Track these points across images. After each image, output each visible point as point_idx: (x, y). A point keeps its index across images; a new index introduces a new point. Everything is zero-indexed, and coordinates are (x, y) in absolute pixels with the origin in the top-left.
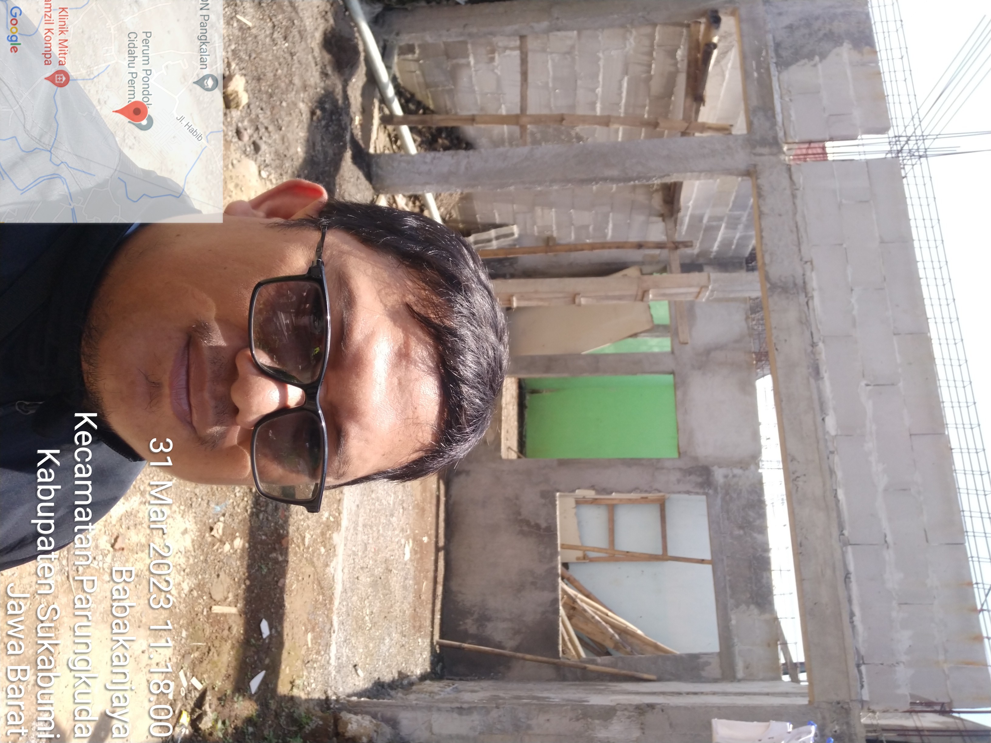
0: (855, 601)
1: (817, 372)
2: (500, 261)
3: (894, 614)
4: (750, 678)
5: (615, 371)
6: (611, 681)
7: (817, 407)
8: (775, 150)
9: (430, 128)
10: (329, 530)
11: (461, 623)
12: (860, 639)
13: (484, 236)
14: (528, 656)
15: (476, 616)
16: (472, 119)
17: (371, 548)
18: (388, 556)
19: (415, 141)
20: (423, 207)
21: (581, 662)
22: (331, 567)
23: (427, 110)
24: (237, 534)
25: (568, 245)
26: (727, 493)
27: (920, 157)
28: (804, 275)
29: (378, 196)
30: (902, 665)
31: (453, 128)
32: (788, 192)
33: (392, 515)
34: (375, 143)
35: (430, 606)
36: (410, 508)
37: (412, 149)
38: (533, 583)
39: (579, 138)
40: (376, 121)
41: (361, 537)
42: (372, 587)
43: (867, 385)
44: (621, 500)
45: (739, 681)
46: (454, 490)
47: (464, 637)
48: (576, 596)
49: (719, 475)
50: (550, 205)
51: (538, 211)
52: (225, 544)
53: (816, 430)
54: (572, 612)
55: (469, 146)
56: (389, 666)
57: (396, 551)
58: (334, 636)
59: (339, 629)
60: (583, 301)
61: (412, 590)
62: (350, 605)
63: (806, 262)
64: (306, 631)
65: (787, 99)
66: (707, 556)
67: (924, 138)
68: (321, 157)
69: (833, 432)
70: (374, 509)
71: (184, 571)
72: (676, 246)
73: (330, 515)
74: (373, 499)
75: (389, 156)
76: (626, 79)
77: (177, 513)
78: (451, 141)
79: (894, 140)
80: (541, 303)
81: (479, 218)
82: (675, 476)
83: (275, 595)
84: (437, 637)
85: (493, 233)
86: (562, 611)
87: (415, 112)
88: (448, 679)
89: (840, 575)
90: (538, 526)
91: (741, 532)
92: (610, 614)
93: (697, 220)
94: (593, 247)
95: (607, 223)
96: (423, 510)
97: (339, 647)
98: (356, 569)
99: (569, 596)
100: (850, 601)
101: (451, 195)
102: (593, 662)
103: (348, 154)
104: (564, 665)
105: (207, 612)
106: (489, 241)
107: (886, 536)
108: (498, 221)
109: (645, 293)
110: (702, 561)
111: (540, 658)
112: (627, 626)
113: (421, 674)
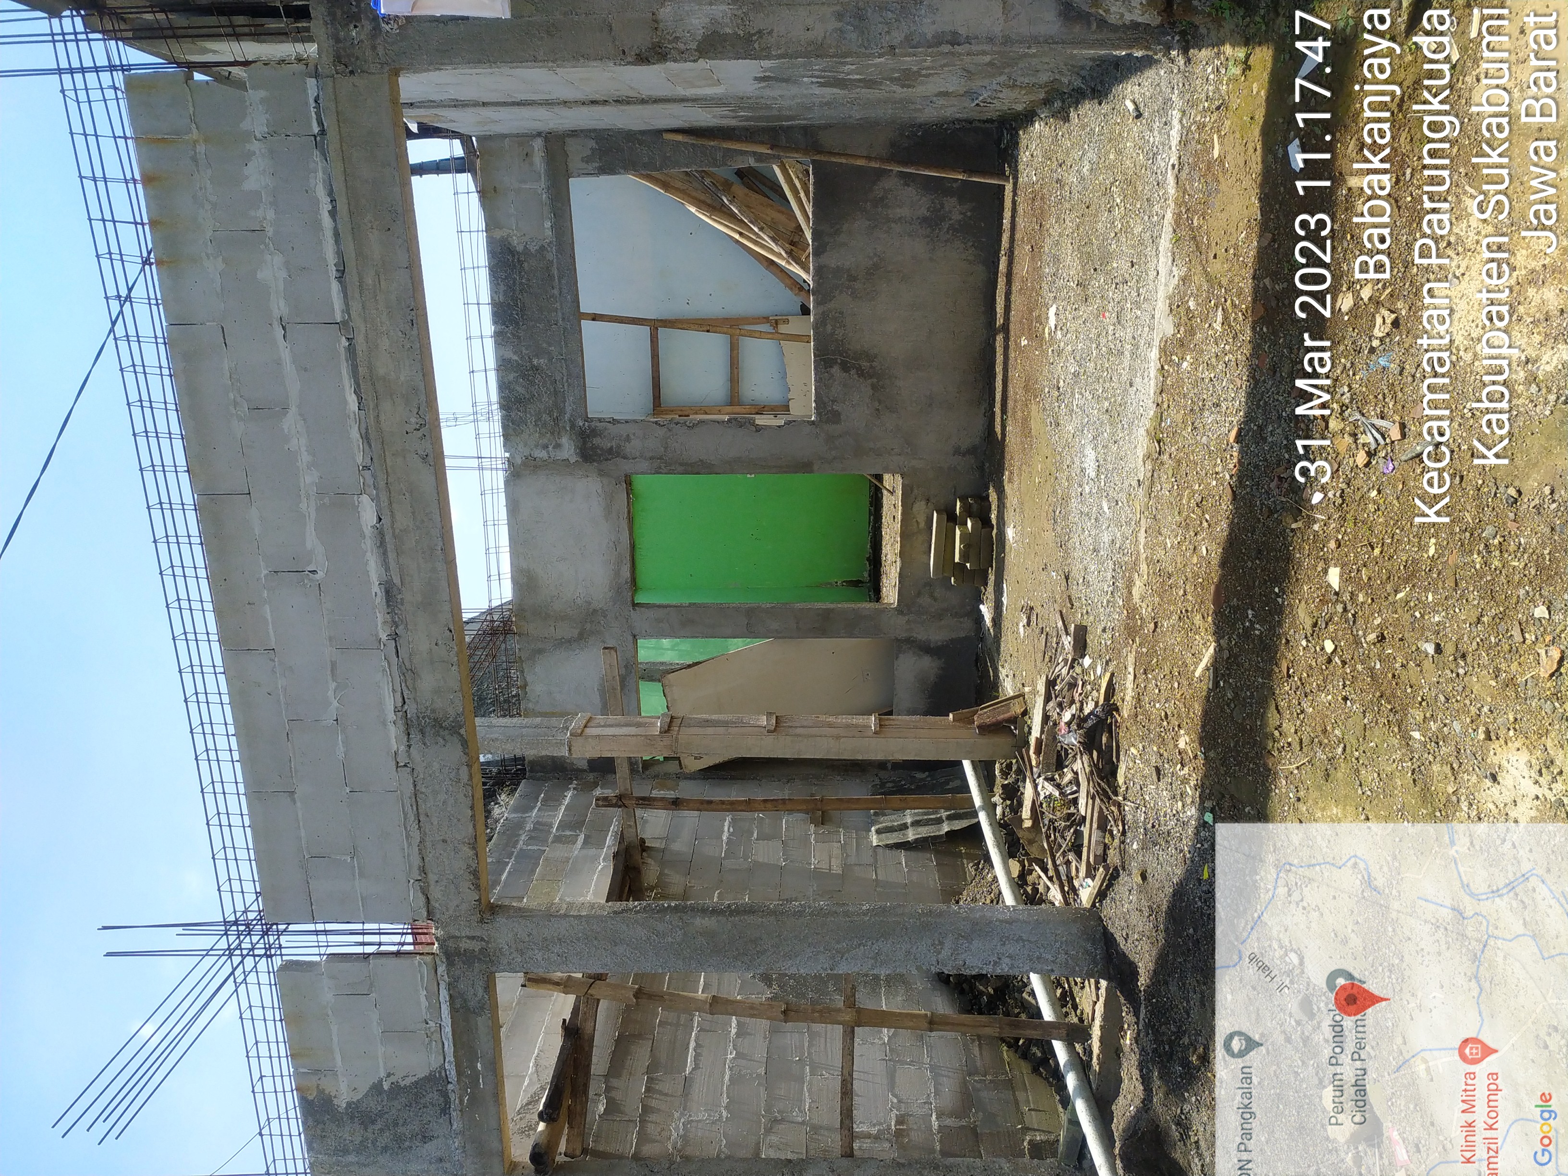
0: (329, 234)
1: (390, 593)
2: (901, 791)
3: (271, 215)
4: (523, 139)
5: (722, 610)
6: (733, 129)
7: (388, 538)
8: (451, 944)
9: (1007, 1014)
10: (1181, 340)
11: (969, 214)
12: (320, 174)
13: (924, 832)
14: (860, 162)
15: (945, 225)
16: (933, 1023)
17: (1110, 318)
18: (1082, 308)
19: (1032, 993)
20: (1020, 882)
21: (779, 157)
22: (1176, 278)
23: (1013, 1044)
24: (1346, 318)
25: (791, 811)
26: (556, 420)
27: (236, 923)
28: (409, 746)
29: (1094, 905)
30: (259, 136)
31: (969, 1012)
32: (432, 877)
33: (1076, 375)
34: (1098, 999)
35: (1018, 236)
36: (1047, 390)
37: (1036, 981)
38: (853, 278)
39: (767, 979)
40: (1096, 1032)
41: (1126, 334)
42: (1109, 253)
43: (314, 572)
44: (720, 412)
45: (539, 134)
46: (980, 423)
47: (966, 191)
48: (788, 262)
49: (568, 450)
50: (817, 874)
51: (837, 869)
52: (1370, 299)
53: (390, 504)
54: (796, 239)
55: (943, 979)
56: (1083, 127)
57: (1070, 317)
58: (1174, 160)
59: (1164, 174)
60: (763, 720)
61: (1045, 257)
62: (1146, 218)
63: (405, 766)
64: (1221, 160)
65: (432, 1024)
66: (587, 325)
67: (230, 952)
68: (1190, 981)
69: (365, 498)
70: (1105, 382)
71: (1449, 244)
72: (620, 801)
73: (1179, 365)
74: (1106, 399)
75: (1074, 974)
76: (688, 1070)
77: (1462, 349)
78: (972, 988)
79: (273, 951)
80: (831, 719)
81: (930, 860)
82: (634, 446)
83: (1277, 217)
84: (1009, 187)
85: (911, 835)
86: (808, 235)
87: (1030, 1042)
88: (990, 121)
89: (352, 276)
90: (845, 368)
91: (535, 362)
92: (737, 236)
93: (593, 841)
94: (749, 805)
95: (729, 841)
96: (1027, 388)
97: (1166, 144)
98: (1135, 278)
99: (798, 261)
100: (337, 235)
101: (974, 900)
102: (760, 157)
103: (1143, 981)
104: (806, 151)
105: (1404, 174)
106: (916, 823)
107: (284, 337)
108: (902, 856)
109: (667, 730)
110: (595, 317)
111: (843, 160)
112: (710, 217)
113: (1032, 123)
